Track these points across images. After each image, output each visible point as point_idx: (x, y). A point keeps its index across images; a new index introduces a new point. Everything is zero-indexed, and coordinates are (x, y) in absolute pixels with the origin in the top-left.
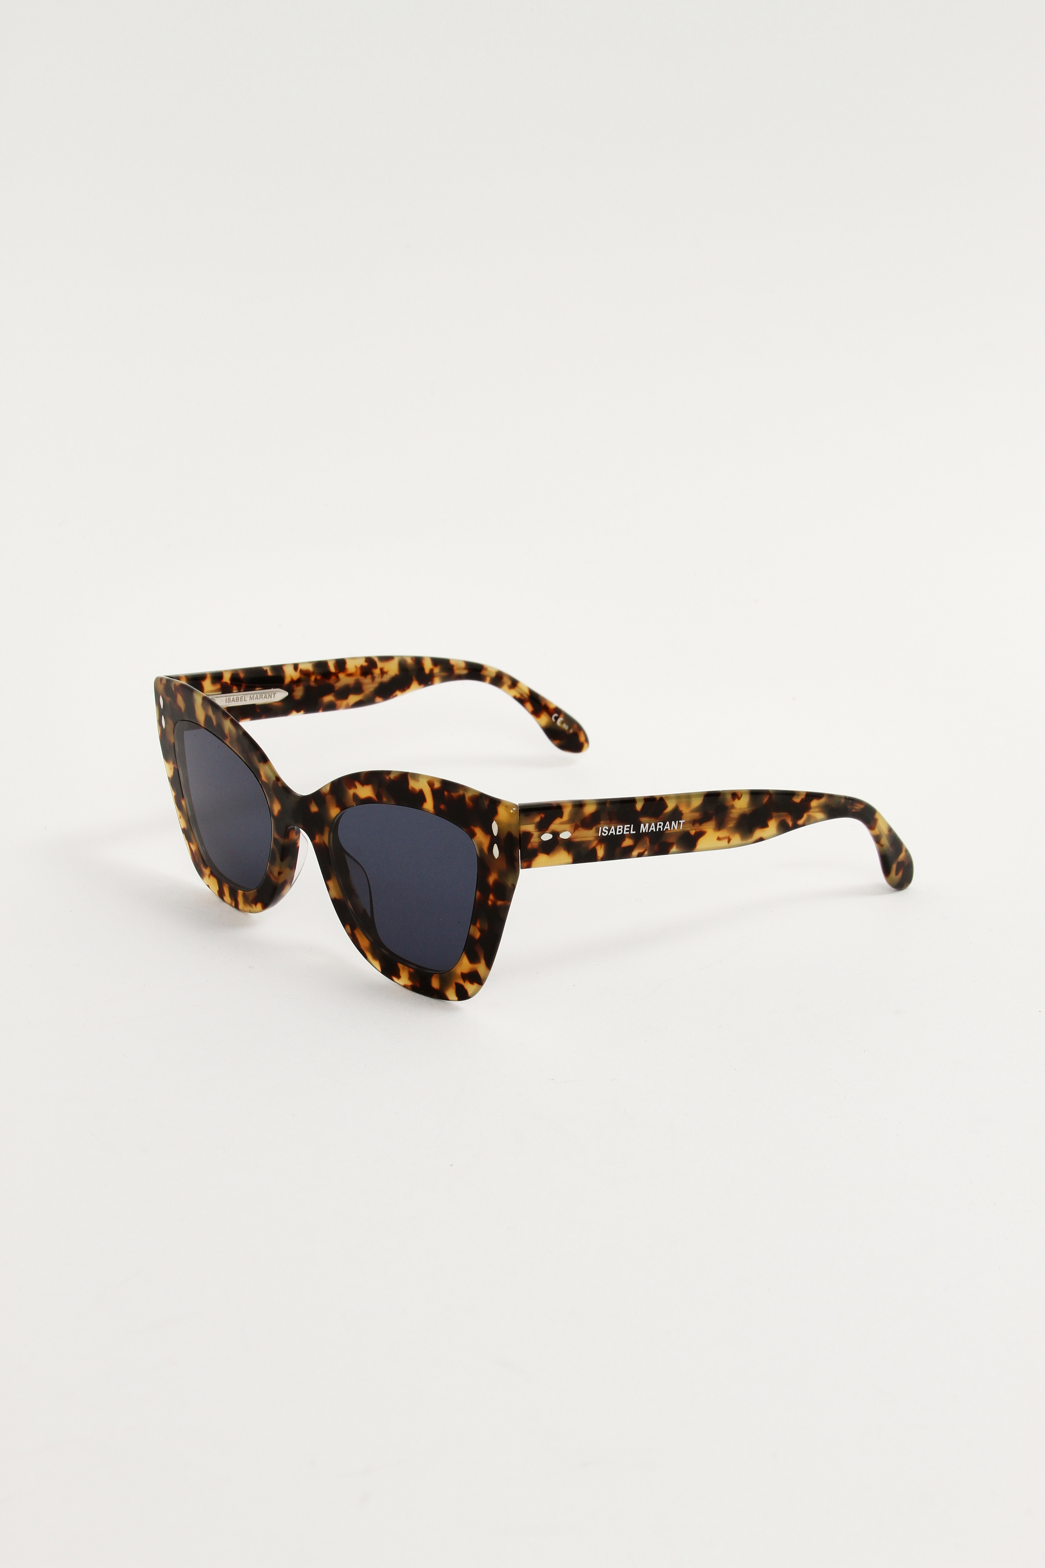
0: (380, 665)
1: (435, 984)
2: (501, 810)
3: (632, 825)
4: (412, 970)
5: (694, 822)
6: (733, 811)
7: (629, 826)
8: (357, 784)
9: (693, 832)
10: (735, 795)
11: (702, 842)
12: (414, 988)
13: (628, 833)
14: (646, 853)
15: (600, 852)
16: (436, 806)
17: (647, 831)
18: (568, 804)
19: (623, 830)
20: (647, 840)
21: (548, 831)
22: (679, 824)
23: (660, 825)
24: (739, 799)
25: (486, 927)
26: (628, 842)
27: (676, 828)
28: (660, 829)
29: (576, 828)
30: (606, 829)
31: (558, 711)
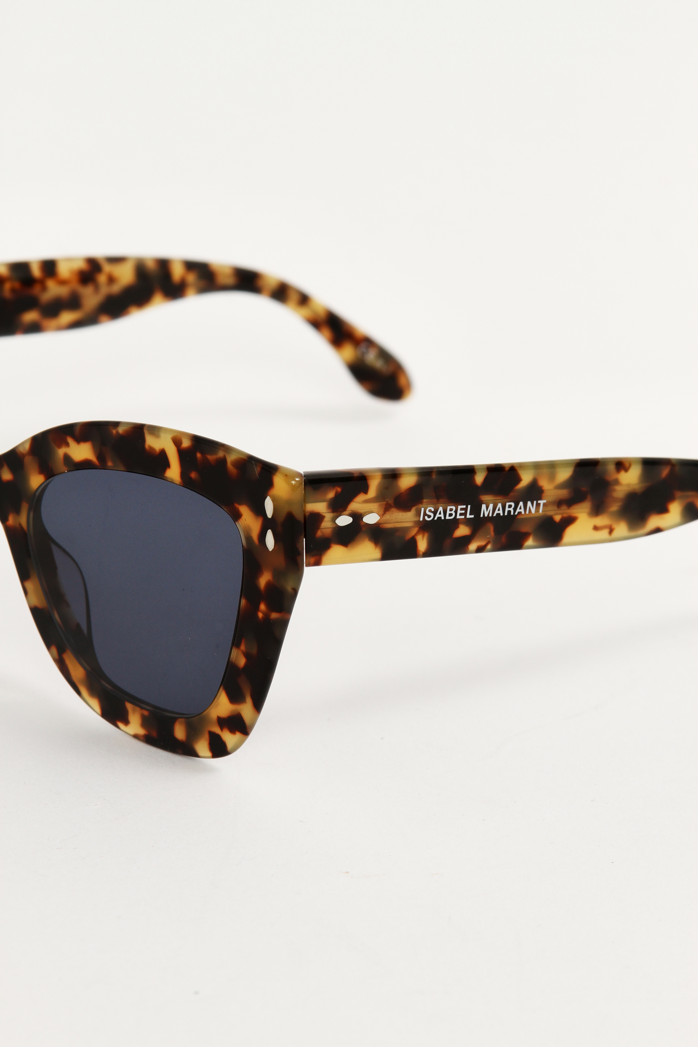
0: (107, 268)
1: (180, 733)
2: (278, 480)
3: (469, 506)
4: (146, 713)
5: (560, 503)
6: (618, 488)
7: (464, 507)
8: (70, 441)
9: (557, 518)
10: (621, 465)
11: (570, 533)
12: (149, 740)
13: (463, 517)
14: (489, 547)
15: (422, 544)
16: (184, 474)
17: (490, 515)
18: (377, 474)
19: (456, 512)
20: (491, 528)
21: (347, 512)
22: (538, 505)
23: (510, 506)
24: (626, 470)
25: (254, 651)
26: (462, 531)
27: (533, 510)
28: (509, 512)
29: (386, 509)
30: (430, 511)
31: (368, 342)
